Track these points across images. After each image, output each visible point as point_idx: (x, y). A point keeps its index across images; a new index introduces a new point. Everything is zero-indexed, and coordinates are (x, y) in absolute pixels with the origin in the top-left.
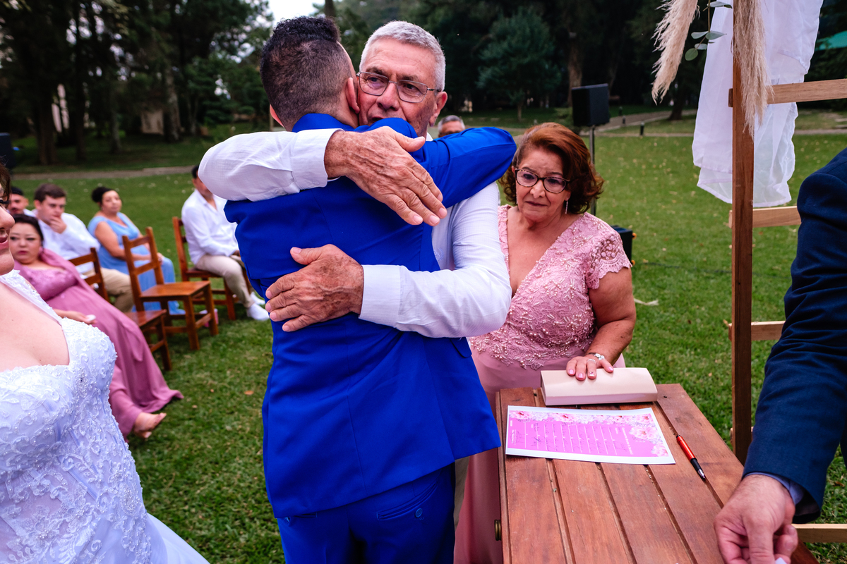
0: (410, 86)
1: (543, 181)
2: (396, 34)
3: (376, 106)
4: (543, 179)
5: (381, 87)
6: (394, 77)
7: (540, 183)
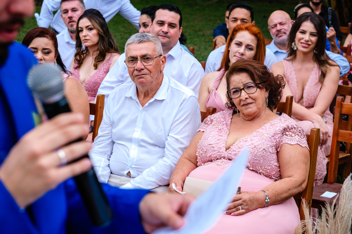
0: (148, 58)
1: (244, 90)
2: (135, 41)
3: (135, 71)
4: (243, 89)
5: (135, 63)
6: (139, 57)
7: (243, 91)
